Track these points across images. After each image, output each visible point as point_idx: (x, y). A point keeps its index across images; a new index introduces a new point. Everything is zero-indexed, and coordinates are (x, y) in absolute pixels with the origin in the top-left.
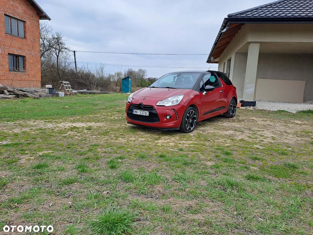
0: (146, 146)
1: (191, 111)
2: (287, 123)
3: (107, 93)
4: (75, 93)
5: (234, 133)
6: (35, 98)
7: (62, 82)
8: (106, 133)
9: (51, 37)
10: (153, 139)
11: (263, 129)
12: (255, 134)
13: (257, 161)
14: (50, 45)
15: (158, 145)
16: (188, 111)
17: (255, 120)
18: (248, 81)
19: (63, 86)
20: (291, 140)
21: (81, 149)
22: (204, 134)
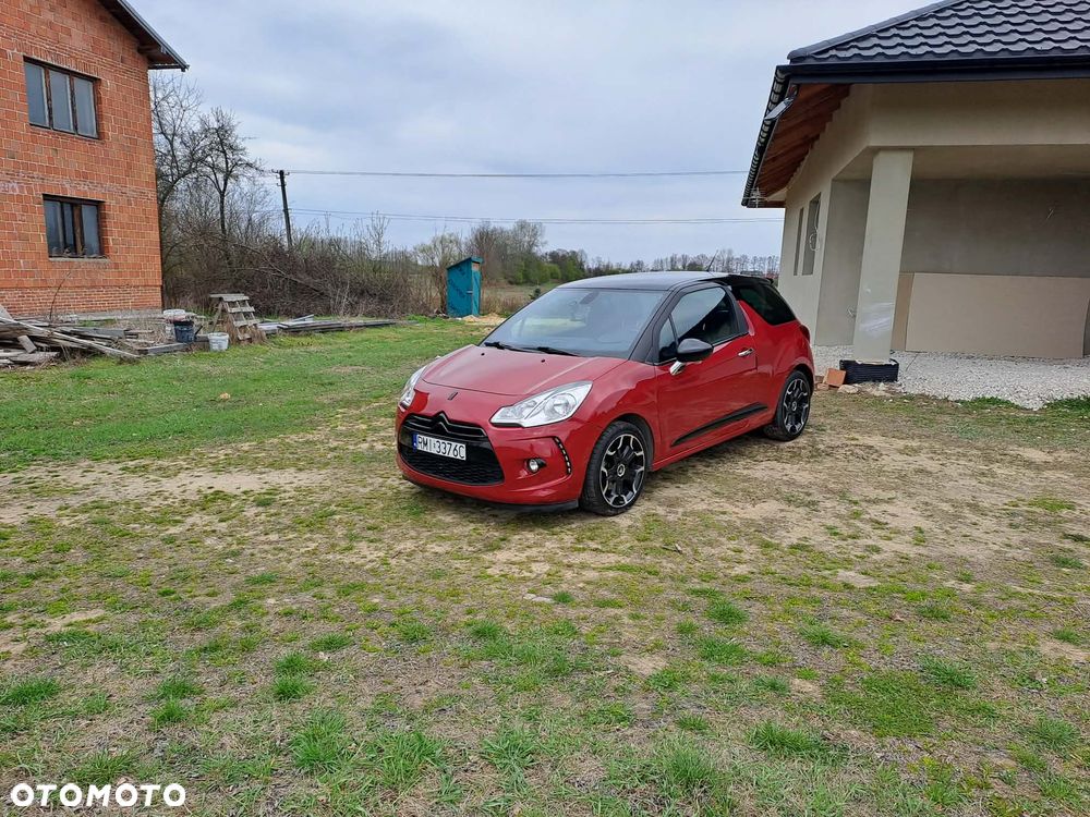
0: (443, 581)
1: (622, 436)
2: (991, 461)
3: (387, 325)
4: (271, 335)
5: (782, 510)
6: (122, 360)
7: (221, 299)
8: (320, 520)
9: (197, 128)
10: (479, 546)
11: (892, 494)
12: (856, 515)
13: (826, 649)
14: (192, 154)
15: (490, 576)
16: (612, 438)
17: (877, 451)
18: (869, 290)
19: (224, 311)
20: (984, 543)
21: (208, 599)
22: (671, 518)
